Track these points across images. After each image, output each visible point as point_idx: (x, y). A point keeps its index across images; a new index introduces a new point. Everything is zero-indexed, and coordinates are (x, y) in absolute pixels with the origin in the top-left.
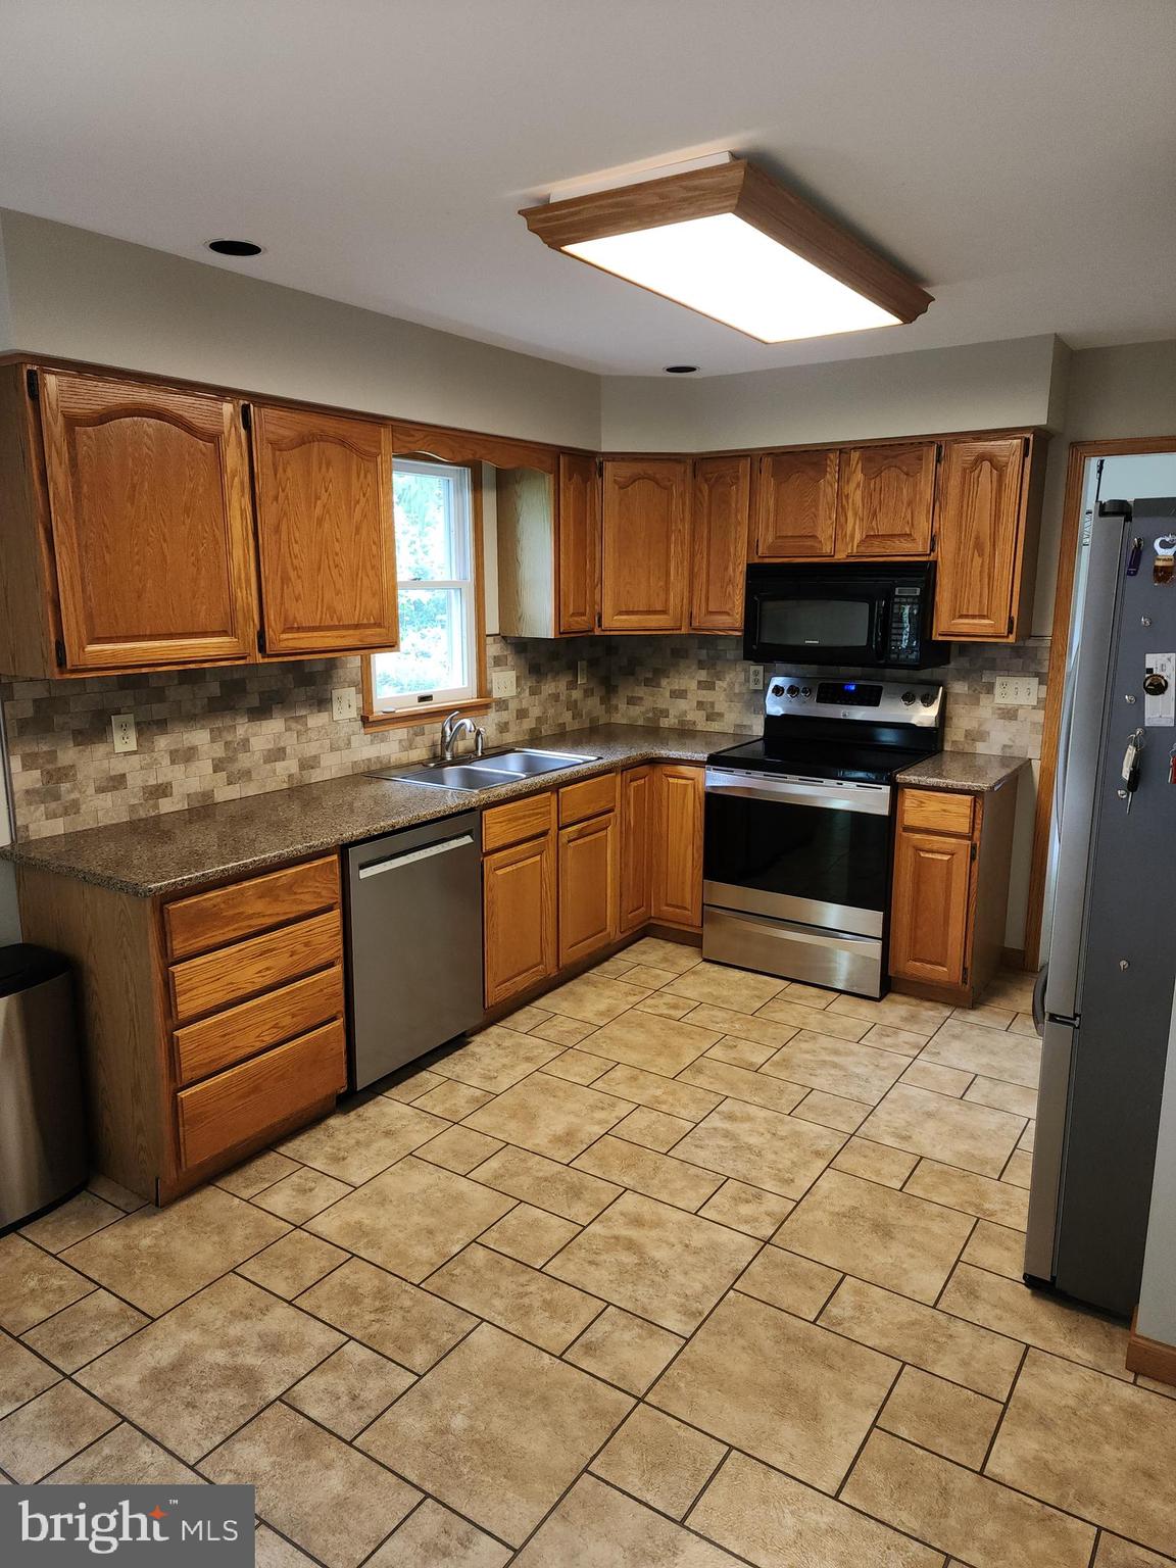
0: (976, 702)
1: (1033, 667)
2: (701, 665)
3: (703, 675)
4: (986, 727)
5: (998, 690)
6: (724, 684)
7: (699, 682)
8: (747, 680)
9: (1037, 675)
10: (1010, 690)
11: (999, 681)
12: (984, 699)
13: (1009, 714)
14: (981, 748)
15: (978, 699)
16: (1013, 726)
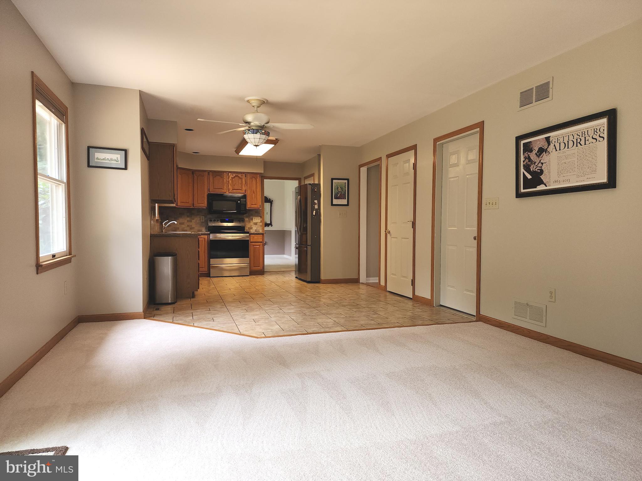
0: (250, 222)
1: (259, 215)
2: (188, 217)
3: (188, 219)
4: (252, 227)
5: (253, 219)
6: (194, 221)
7: (188, 221)
8: (200, 220)
9: (260, 216)
10: (256, 219)
11: (253, 218)
12: (251, 221)
13: (256, 224)
14: (251, 231)
15: (250, 221)
16: (257, 226)
